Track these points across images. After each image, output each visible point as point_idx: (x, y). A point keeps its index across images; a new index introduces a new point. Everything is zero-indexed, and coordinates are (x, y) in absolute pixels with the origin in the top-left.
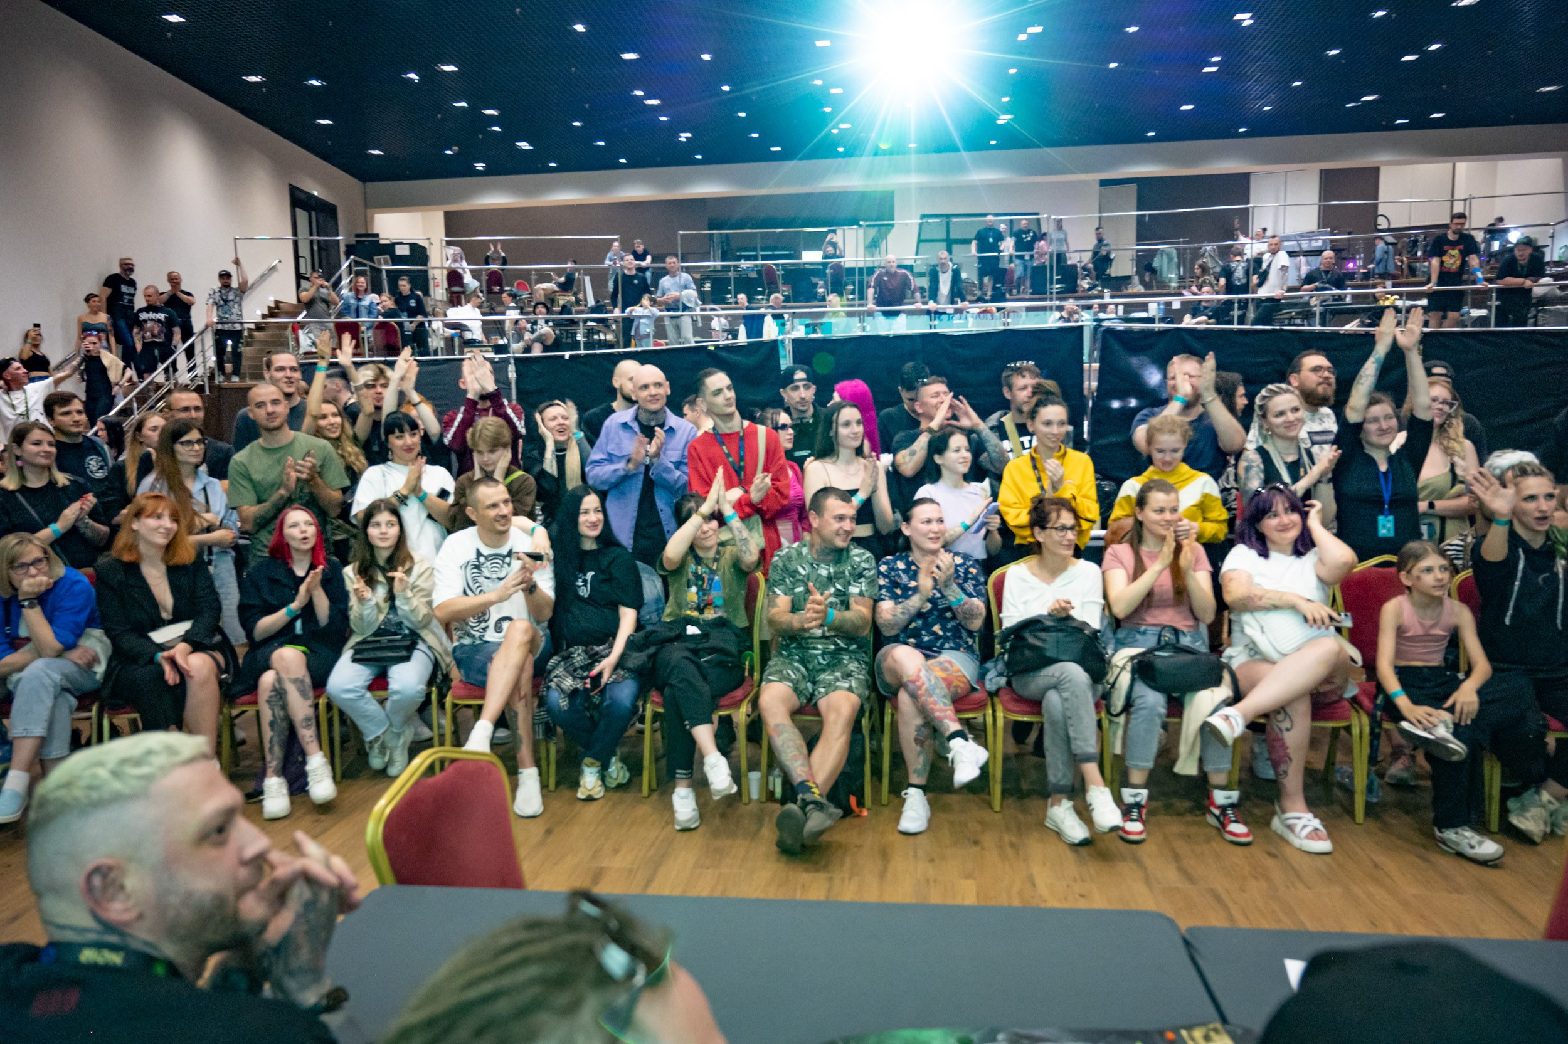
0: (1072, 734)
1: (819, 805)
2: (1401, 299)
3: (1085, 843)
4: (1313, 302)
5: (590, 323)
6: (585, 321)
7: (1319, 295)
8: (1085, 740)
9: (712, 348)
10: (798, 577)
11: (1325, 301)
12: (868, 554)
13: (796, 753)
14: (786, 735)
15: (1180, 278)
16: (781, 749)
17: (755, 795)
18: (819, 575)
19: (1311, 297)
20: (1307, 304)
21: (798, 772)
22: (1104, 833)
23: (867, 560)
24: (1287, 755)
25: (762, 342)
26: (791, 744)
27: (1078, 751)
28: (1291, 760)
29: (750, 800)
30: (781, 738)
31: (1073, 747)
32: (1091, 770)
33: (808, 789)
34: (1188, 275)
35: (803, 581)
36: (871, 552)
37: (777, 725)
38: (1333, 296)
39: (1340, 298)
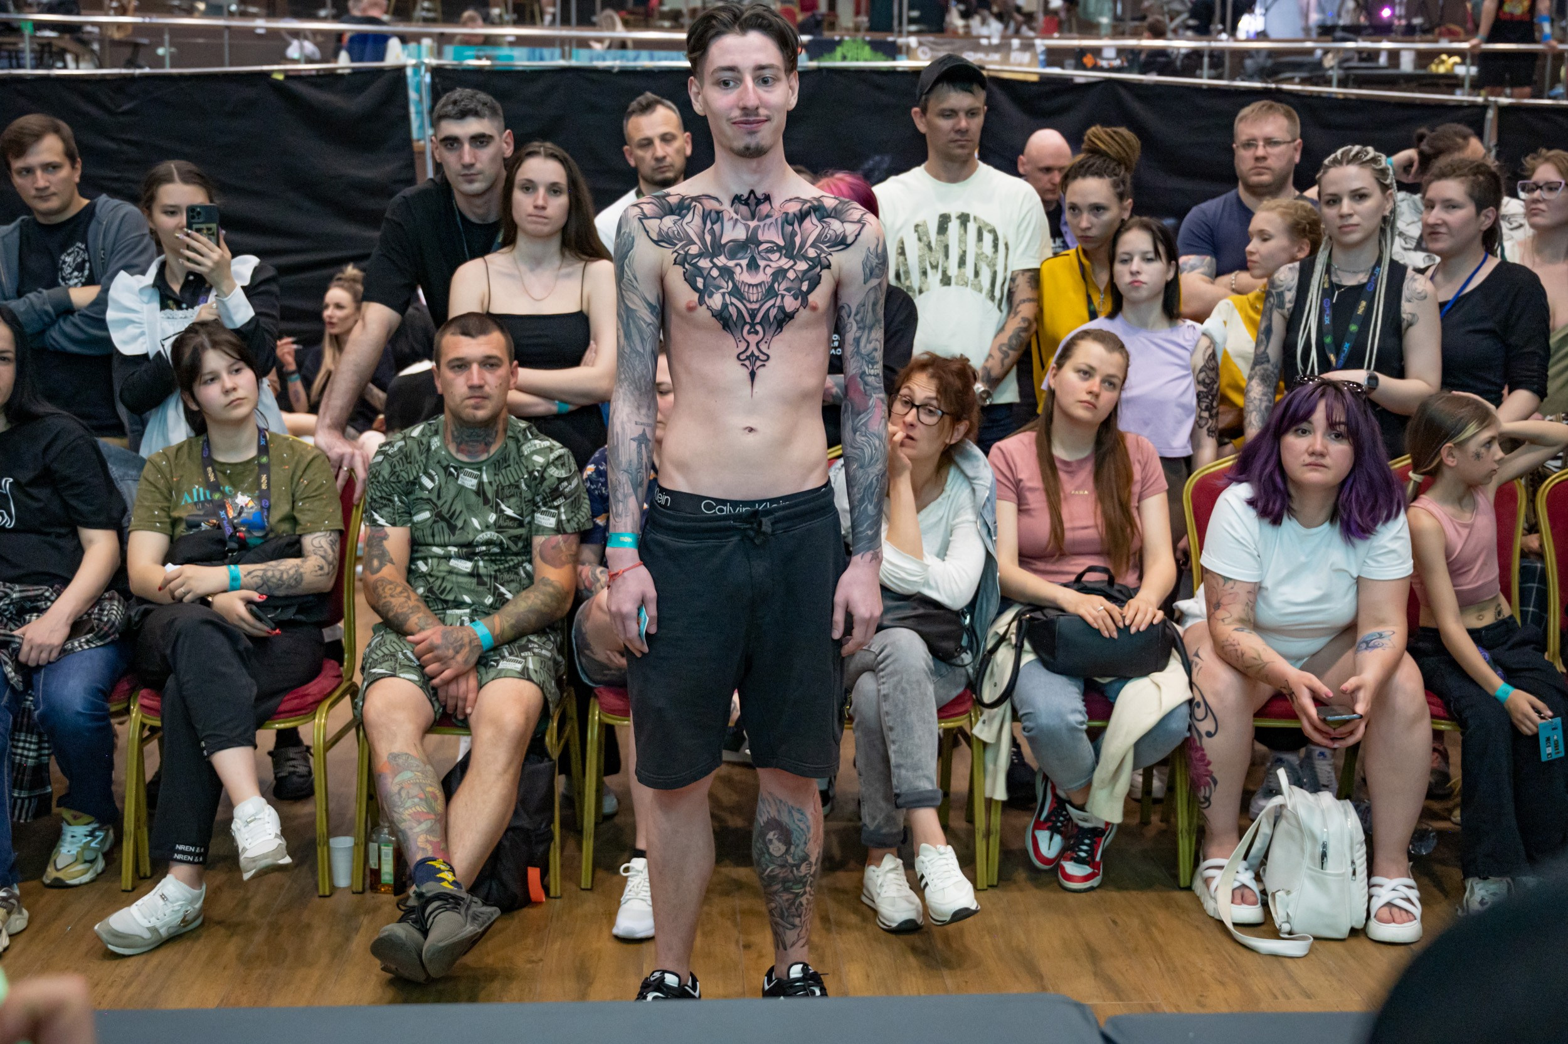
0: (893, 759)
1: (450, 901)
2: (1463, 63)
3: (908, 928)
4: (1329, 61)
5: (48, 33)
6: (40, 25)
7: (1338, 50)
8: (916, 768)
9: (280, 77)
10: (419, 493)
11: (1347, 60)
12: (559, 450)
13: (422, 808)
14: (407, 775)
15: (1116, 18)
16: (396, 798)
17: (343, 880)
18: (462, 488)
19: (1326, 52)
20: (1319, 65)
21: (421, 844)
22: (945, 923)
23: (559, 461)
24: (1210, 774)
25: (381, 71)
26: (415, 791)
27: (904, 788)
28: (1215, 782)
29: (333, 888)
30: (398, 779)
31: (894, 782)
32: (927, 819)
33: (433, 874)
34: (1128, 16)
35: (429, 500)
36: (565, 444)
37: (394, 756)
38: (1360, 51)
39: (1373, 55)
